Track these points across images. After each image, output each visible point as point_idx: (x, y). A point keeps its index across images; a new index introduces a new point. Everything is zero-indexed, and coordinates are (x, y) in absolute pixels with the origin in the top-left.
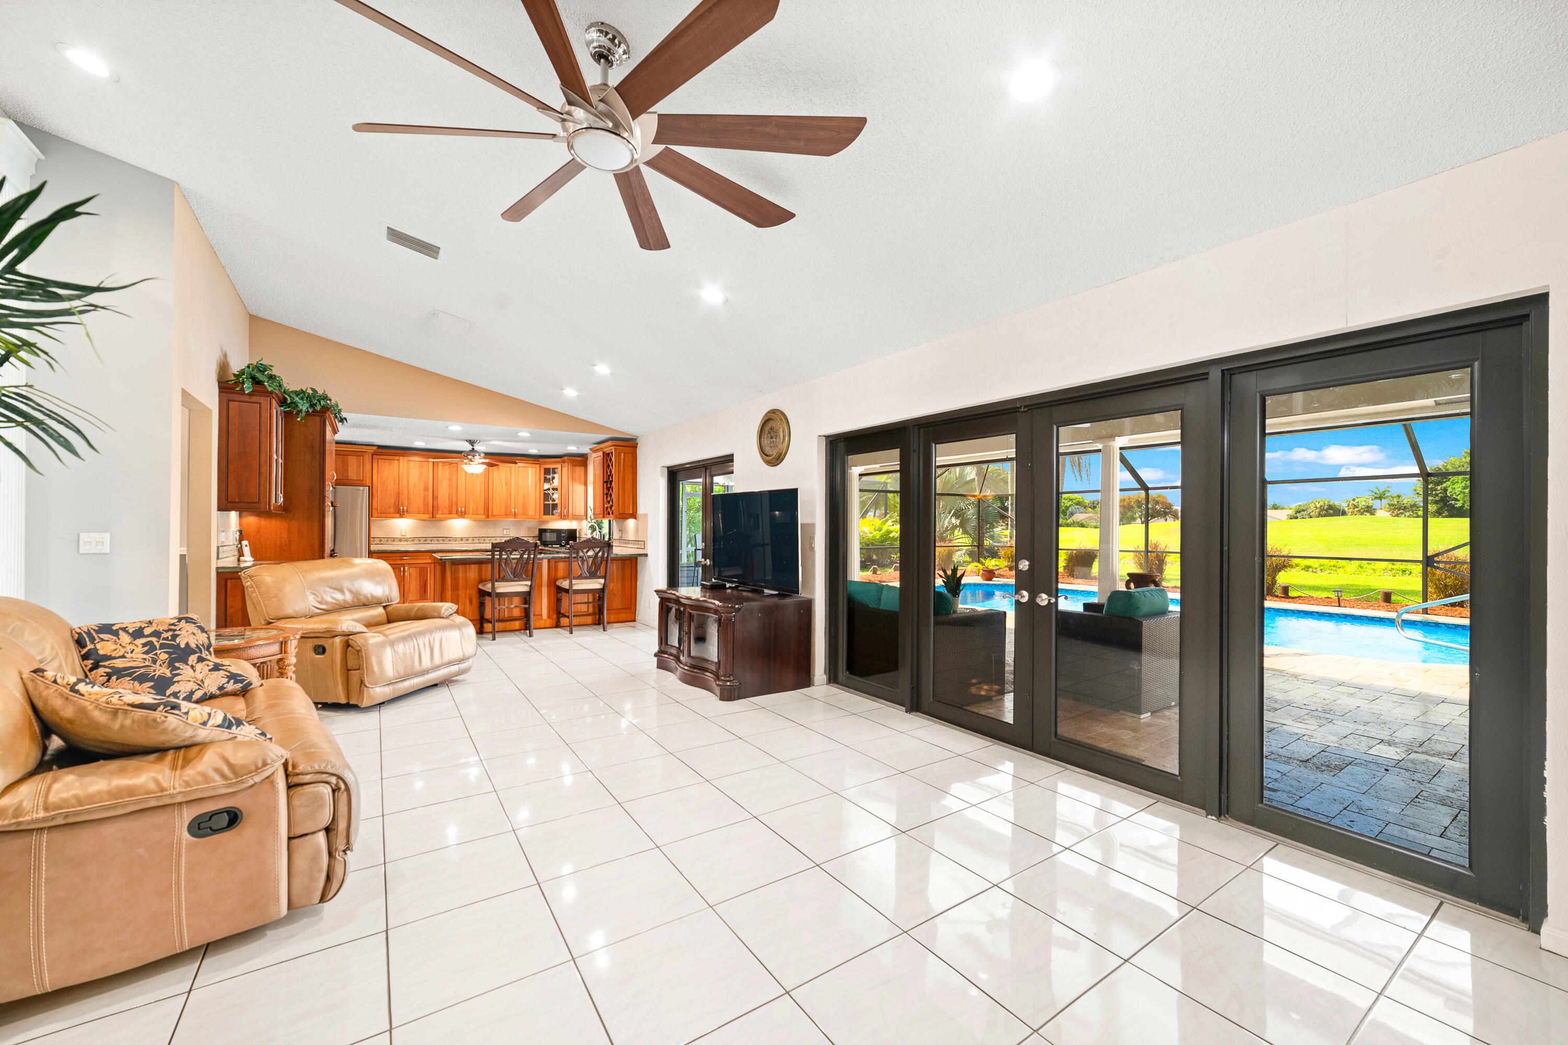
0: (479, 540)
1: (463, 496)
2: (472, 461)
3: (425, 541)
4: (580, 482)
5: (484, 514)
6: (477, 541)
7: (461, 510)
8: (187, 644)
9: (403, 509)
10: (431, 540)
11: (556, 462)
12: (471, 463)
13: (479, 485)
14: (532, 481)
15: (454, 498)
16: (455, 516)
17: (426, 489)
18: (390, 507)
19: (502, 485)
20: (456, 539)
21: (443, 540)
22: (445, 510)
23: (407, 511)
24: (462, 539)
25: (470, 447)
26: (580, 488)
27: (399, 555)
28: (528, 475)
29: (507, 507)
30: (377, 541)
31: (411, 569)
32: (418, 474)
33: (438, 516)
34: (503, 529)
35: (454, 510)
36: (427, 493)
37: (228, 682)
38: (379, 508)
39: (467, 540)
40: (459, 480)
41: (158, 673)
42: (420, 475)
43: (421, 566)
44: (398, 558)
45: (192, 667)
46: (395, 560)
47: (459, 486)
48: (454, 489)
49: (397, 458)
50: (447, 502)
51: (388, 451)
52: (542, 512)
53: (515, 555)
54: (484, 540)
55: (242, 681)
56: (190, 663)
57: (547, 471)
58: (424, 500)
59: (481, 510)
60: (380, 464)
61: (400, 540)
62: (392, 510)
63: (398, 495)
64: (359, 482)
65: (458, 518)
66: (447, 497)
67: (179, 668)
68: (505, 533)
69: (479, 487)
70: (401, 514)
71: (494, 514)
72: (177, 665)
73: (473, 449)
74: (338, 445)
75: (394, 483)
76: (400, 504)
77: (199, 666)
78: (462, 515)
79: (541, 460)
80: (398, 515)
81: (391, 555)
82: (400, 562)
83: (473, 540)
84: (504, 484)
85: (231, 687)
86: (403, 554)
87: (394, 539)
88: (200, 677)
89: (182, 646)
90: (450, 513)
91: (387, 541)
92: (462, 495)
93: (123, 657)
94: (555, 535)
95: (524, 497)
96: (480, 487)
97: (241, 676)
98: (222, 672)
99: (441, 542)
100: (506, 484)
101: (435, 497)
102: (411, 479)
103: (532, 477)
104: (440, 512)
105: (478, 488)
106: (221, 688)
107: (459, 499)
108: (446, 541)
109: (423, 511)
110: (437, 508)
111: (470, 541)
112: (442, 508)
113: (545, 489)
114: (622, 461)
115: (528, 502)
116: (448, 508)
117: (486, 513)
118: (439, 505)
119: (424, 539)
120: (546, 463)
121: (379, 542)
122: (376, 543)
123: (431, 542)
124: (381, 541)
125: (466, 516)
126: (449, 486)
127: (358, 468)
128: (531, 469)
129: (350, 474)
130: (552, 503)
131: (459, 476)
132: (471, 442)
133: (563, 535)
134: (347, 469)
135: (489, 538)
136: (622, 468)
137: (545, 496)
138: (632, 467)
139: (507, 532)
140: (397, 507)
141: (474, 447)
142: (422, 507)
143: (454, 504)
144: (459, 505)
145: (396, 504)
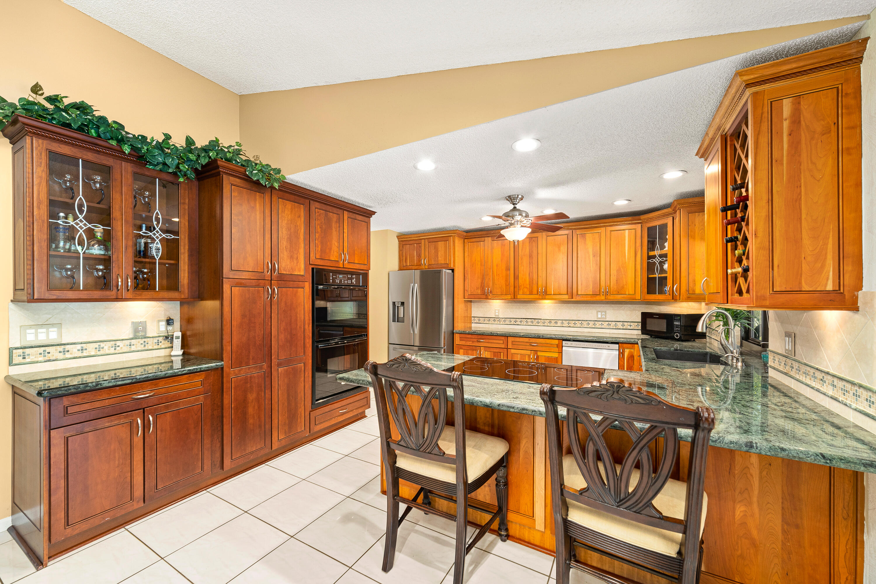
0: (568, 323)
5: (567, 294)
7: (542, 289)
9: (489, 290)
11: (665, 216)
12: (515, 228)
13: (561, 260)
14: (630, 248)
15: (535, 277)
16: (537, 296)
17: (508, 269)
18: (478, 288)
19: (589, 257)
21: (532, 322)
22: (526, 290)
23: (491, 292)
24: (550, 321)
27: (476, 337)
29: (596, 283)
32: (500, 253)
33: (519, 297)
34: (598, 312)
35: (535, 291)
36: (509, 272)
38: (469, 289)
40: (539, 255)
42: (503, 255)
43: (495, 350)
44: (476, 340)
46: (473, 342)
47: (540, 262)
48: (535, 266)
49: (483, 239)
50: (528, 281)
52: (646, 289)
54: (575, 324)
57: (651, 231)
58: (507, 280)
59: (564, 290)
60: (470, 247)
61: (494, 320)
62: (480, 291)
63: (484, 277)
64: (446, 266)
66: (528, 274)
68: (599, 316)
70: (487, 296)
71: (579, 292)
73: (515, 208)
75: (482, 265)
76: (487, 286)
78: (544, 295)
79: (642, 217)
80: (484, 296)
81: (469, 336)
82: (477, 344)
83: (562, 323)
86: (480, 337)
87: (489, 319)
90: (531, 293)
91: (484, 320)
92: (543, 275)
94: (665, 322)
95: (619, 271)
100: (594, 256)
101: (516, 277)
102: (495, 259)
103: (630, 242)
104: (521, 292)
105: (561, 263)
107: (539, 277)
108: (534, 323)
109: (505, 291)
110: (518, 287)
111: (559, 324)
112: (522, 287)
113: (649, 257)
114: (786, 124)
115: (624, 276)
116: (528, 287)
117: (569, 292)
118: (520, 285)
119: (514, 320)
120: (652, 219)
121: (478, 321)
122: (475, 322)
123: (520, 324)
124: (479, 320)
125: (547, 297)
126: (529, 263)
127: (445, 252)
128: (629, 232)
129: (439, 258)
130: (660, 276)
131: (539, 252)
132: (511, 199)
133: (677, 323)
134: (438, 254)
135: (580, 322)
136: (785, 146)
137: (650, 267)
138: (834, 134)
139: (602, 315)
140: (483, 288)
141: (516, 206)
142: (505, 288)
143: (534, 283)
144: (540, 283)
145: (482, 286)
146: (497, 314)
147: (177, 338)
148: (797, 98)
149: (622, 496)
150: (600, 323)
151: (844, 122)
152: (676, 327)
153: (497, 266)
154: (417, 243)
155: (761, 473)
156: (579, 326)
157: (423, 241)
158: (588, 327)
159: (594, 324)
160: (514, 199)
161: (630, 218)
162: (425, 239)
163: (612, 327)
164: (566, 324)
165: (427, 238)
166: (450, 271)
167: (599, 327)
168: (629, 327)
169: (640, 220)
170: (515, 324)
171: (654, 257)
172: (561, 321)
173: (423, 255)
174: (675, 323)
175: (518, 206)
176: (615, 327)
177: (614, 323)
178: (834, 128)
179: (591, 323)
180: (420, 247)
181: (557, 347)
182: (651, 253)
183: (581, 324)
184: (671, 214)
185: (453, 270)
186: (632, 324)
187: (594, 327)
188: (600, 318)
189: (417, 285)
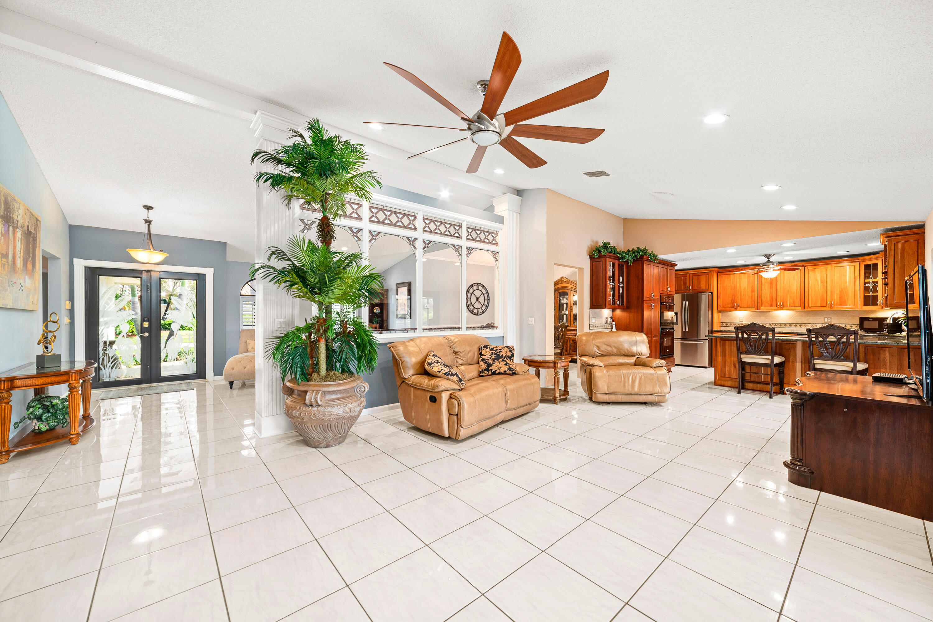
1: (782, 294)
2: (767, 270)
5: (801, 307)
7: (780, 304)
8: (502, 355)
9: (737, 304)
11: (876, 258)
12: (767, 271)
13: (795, 285)
14: (850, 277)
15: (774, 296)
16: (776, 308)
17: (753, 291)
18: (729, 304)
19: (818, 283)
22: (767, 304)
23: (739, 306)
24: (785, 325)
25: (765, 260)
28: (846, 272)
29: (823, 300)
32: (747, 281)
33: (762, 309)
35: (774, 304)
36: (753, 293)
37: (508, 370)
38: (721, 304)
39: (790, 325)
41: (490, 362)
42: (749, 282)
45: (499, 362)
48: (774, 289)
49: (734, 272)
50: (769, 299)
51: (727, 269)
52: (863, 303)
53: (754, 336)
55: (512, 371)
56: (499, 361)
57: (867, 267)
58: (751, 298)
59: (798, 304)
60: (722, 278)
62: (730, 306)
63: (733, 297)
64: (706, 290)
65: (780, 310)
66: (769, 294)
67: (495, 362)
68: (826, 320)
70: (735, 308)
71: (810, 306)
72: (495, 361)
73: (769, 260)
74: (677, 272)
75: (731, 289)
76: (735, 302)
77: (501, 363)
78: (782, 307)
79: (860, 258)
80: (734, 309)
85: (508, 372)
88: (500, 366)
89: (501, 355)
90: (771, 306)
91: (731, 325)
92: (780, 294)
93: (486, 355)
94: (877, 323)
95: (841, 291)
96: (797, 286)
97: (513, 369)
98: (507, 366)
100: (822, 282)
101: (759, 296)
102: (742, 285)
103: (850, 274)
104: (763, 306)
105: (795, 287)
106: (505, 371)
107: (778, 296)
109: (750, 305)
111: (793, 326)
112: (764, 302)
113: (865, 283)
114: (899, 251)
115: (845, 295)
116: (769, 302)
117: (802, 305)
118: (762, 301)
120: (867, 260)
121: (725, 325)
124: (727, 325)
125: (784, 308)
126: (770, 287)
127: (706, 282)
128: (849, 267)
129: (701, 286)
130: (873, 294)
132: (766, 256)
134: (700, 283)
135: (810, 325)
136: (899, 257)
137: (866, 289)
138: (916, 255)
139: (828, 320)
140: (733, 304)
141: (769, 259)
142: (750, 303)
143: (774, 300)
144: (778, 300)
145: (732, 302)
146: (741, 320)
147: (614, 324)
148: (903, 243)
149: (834, 355)
151: (919, 251)
152: (885, 325)
153: (744, 289)
155: (890, 358)
157: (688, 275)
160: (768, 256)
161: (850, 259)
162: (690, 274)
164: (798, 326)
165: (691, 274)
166: (710, 294)
169: (858, 259)
171: (869, 283)
172: (794, 325)
173: (688, 284)
174: (884, 323)
175: (771, 260)
178: (916, 253)
179: (819, 325)
180: (686, 279)
182: (867, 281)
184: (881, 257)
185: (712, 293)
186: (853, 325)
188: (826, 322)
189: (687, 302)
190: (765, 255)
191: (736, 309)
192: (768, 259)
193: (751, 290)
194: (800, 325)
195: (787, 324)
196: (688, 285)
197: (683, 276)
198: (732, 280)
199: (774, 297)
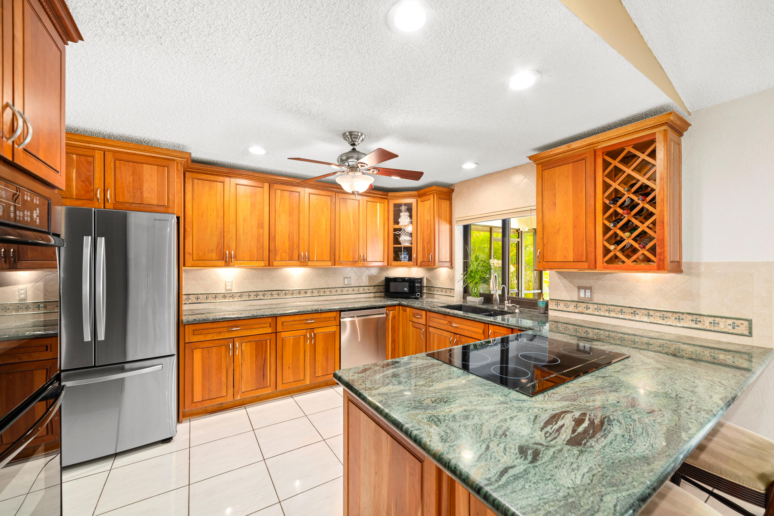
1: (306, 238)
3: (256, 296)
4: (445, 220)
5: (330, 260)
6: (316, 294)
7: (304, 254)
9: (230, 253)
10: (264, 295)
11: (410, 196)
13: (324, 223)
14: (380, 220)
15: (296, 239)
16: (298, 263)
17: (261, 226)
18: (212, 251)
20: (292, 292)
21: (278, 294)
22: (284, 255)
23: (235, 257)
24: (299, 292)
26: (445, 227)
27: (226, 324)
28: (377, 212)
29: (355, 250)
30: (193, 299)
31: (244, 344)
32: (249, 202)
33: (275, 263)
34: (344, 278)
35: (296, 256)
36: (261, 231)
38: (192, 252)
39: (306, 293)
40: (301, 214)
42: (252, 205)
43: (257, 338)
44: (225, 330)
47: (301, 222)
48: (296, 226)
49: (221, 179)
50: (287, 245)
51: (208, 167)
52: (391, 257)
54: (324, 292)
58: (258, 241)
59: (327, 256)
60: (196, 186)
61: (224, 297)
62: (214, 256)
63: (222, 236)
65: (301, 266)
66: (287, 236)
68: (346, 282)
69: (324, 225)
70: (227, 261)
71: (341, 260)
73: (354, 149)
75: (217, 216)
76: (225, 247)
78: (306, 261)
79: (390, 194)
80: (223, 262)
81: (215, 325)
82: (227, 335)
83: (312, 292)
84: (352, 223)
86: (232, 323)
87: (216, 296)
90: (291, 259)
91: (207, 298)
92: (304, 236)
94: (407, 284)
96: (326, 224)
99: (275, 296)
101: (271, 238)
102: (239, 210)
103: (380, 214)
104: (278, 258)
105: (324, 227)
107: (301, 240)
108: (281, 295)
109: (256, 256)
110: (274, 251)
111: (309, 294)
112: (280, 251)
113: (394, 230)
116: (288, 251)
117: (332, 259)
118: (277, 248)
119: (255, 293)
120: (398, 197)
122: (190, 301)
123: (263, 298)
124: (197, 299)
125: (310, 263)
126: (289, 222)
127: (161, 185)
128: (380, 205)
129: (145, 194)
131: (301, 210)
132: (351, 136)
133: (418, 285)
134: (142, 186)
135: (329, 290)
139: (348, 281)
140: (221, 251)
141: (356, 147)
142: (255, 251)
143: (295, 247)
144: (301, 248)
145: (220, 247)
146: (229, 288)
150: (346, 289)
152: (417, 288)
153: (244, 220)
154: (80, 153)
156: (328, 294)
158: (336, 294)
159: (342, 291)
160: (355, 138)
161: (381, 193)
162: (104, 150)
163: (356, 293)
165: (111, 151)
167: (345, 293)
168: (368, 291)
169: (387, 196)
170: (256, 298)
171: (400, 229)
173: (99, 182)
174: (416, 285)
175: (357, 148)
176: (357, 292)
177: (357, 288)
179: (339, 290)
181: (335, 320)
182: (397, 226)
183: (331, 291)
184: (416, 196)
185: (178, 219)
186: (370, 288)
187: (341, 293)
188: (346, 285)
189: (102, 242)
190: (351, 133)
191: (227, 264)
192: (352, 147)
193: (258, 224)
194: (317, 290)
195: (302, 291)
196: (96, 186)
197: (80, 151)
198: (218, 195)
199: (295, 242)
